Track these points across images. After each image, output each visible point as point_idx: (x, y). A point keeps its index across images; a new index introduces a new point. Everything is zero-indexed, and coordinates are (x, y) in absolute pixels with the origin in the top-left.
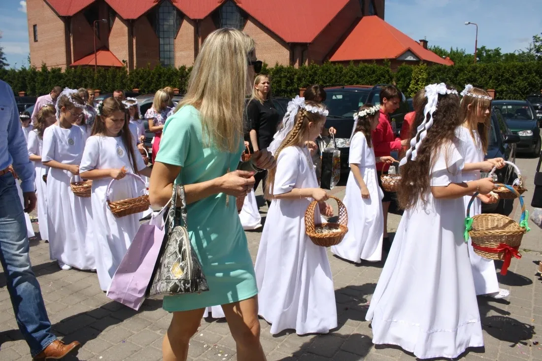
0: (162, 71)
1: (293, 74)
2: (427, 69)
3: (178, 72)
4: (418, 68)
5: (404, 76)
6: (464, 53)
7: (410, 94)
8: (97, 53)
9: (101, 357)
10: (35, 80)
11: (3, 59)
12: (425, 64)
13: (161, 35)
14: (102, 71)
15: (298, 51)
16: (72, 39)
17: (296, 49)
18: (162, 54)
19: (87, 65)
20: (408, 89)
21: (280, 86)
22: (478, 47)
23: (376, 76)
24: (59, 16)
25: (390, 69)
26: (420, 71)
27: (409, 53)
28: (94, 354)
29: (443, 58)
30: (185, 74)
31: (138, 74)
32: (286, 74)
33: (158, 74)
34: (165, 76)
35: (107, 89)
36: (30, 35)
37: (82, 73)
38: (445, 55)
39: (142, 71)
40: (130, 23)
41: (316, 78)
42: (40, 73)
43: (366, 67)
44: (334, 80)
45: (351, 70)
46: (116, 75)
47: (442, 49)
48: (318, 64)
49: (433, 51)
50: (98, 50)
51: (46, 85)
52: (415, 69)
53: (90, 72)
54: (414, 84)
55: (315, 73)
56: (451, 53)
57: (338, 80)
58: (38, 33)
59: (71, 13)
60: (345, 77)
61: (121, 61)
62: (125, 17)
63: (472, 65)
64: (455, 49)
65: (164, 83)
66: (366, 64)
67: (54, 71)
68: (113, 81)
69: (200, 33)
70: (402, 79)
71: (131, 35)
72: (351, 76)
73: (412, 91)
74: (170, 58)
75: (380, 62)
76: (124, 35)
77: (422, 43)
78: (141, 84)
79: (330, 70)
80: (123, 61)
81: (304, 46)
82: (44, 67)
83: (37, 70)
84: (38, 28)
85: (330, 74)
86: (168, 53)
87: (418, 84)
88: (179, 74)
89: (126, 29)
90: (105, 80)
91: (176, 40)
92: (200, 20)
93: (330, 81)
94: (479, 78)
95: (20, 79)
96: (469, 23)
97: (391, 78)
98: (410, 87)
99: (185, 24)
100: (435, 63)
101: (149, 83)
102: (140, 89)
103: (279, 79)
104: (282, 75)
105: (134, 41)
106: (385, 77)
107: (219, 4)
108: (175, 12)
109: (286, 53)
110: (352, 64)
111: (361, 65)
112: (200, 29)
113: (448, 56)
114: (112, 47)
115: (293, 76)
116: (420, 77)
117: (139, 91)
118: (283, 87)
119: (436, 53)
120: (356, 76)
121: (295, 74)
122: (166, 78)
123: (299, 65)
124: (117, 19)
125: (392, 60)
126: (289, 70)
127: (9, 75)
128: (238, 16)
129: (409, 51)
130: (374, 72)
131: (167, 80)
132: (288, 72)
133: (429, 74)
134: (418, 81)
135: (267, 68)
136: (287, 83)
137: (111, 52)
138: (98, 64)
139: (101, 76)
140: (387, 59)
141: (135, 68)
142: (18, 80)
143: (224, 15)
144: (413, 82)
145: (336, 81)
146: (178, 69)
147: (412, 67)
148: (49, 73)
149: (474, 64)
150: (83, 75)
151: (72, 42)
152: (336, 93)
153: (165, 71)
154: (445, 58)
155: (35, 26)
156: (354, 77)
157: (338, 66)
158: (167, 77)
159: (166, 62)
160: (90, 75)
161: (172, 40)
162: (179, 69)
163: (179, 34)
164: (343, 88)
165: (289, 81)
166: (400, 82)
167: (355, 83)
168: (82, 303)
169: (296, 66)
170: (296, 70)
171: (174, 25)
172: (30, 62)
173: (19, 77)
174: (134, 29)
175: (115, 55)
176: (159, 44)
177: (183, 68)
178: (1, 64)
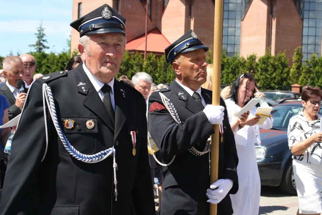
0: (226, 61)
3: (245, 62)
8: (148, 36)
11: (44, 41)
14: (152, 59)
19: (135, 51)
34: (229, 67)
35: (157, 80)
37: (129, 59)
40: (188, 1)
50: (149, 33)
53: (139, 59)
58: (82, 12)
65: (228, 76)
68: (165, 71)
69: (274, 14)
71: (189, 14)
74: (235, 44)
76: (180, 16)
84: (82, 6)
86: (233, 37)
88: (247, 64)
89: (183, 8)
90: (155, 70)
91: (244, 23)
95: (60, 64)
105: (192, 21)
112: (275, 9)
114: (163, 31)
122: (230, 70)
127: (48, 59)
131: (231, 72)
137: (163, 36)
138: (148, 50)
139: (151, 64)
142: (57, 65)
146: (246, 58)
150: (130, 62)
153: (229, 61)
155: (80, 4)
158: (232, 69)
159: (230, 50)
160: (139, 62)
161: (238, 22)
162: (248, 59)
163: (248, 15)
171: (242, 3)
172: (70, 45)
173: (58, 62)
174: (193, 8)
175: (168, 39)
176: (223, 27)
177: (252, 58)
178: (41, 47)
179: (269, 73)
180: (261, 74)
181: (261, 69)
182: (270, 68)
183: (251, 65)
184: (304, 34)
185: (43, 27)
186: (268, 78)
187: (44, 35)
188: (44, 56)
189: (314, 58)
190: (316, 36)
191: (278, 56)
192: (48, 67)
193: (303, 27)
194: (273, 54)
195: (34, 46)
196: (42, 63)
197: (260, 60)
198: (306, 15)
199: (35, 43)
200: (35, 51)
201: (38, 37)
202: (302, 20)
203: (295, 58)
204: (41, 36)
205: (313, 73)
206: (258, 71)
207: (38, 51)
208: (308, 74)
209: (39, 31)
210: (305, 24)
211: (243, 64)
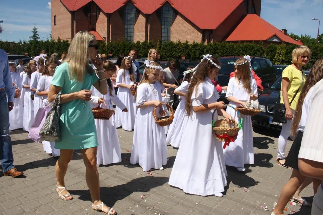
0: (126, 44)
1: (204, 48)
2: (286, 47)
3: (135, 44)
4: (280, 46)
5: (271, 51)
6: (310, 38)
7: (275, 62)
9: (86, 210)
10: (54, 47)
11: (37, 35)
12: (285, 44)
13: (126, 23)
15: (207, 34)
16: (75, 24)
17: (206, 33)
18: (126, 34)
20: (274, 59)
21: (195, 55)
22: (319, 34)
23: (254, 50)
24: (69, 11)
25: (263, 47)
26: (281, 48)
27: (275, 37)
28: (83, 207)
29: (296, 40)
30: (139, 46)
31: (112, 45)
32: (199, 48)
33: (124, 46)
34: (127, 47)
36: (52, 21)
38: (297, 39)
39: (114, 43)
40: (109, 15)
41: (217, 51)
42: (57, 43)
43: (248, 45)
44: (228, 52)
45: (239, 46)
46: (99, 46)
47: (296, 35)
48: (219, 42)
49: (290, 36)
50: (90, 30)
51: (59, 50)
52: (279, 47)
54: (278, 56)
55: (217, 48)
56: (301, 37)
57: (231, 53)
58: (57, 20)
59: (76, 9)
60: (235, 51)
61: (103, 37)
62: (106, 12)
63: (315, 45)
64: (304, 35)
65: (127, 51)
66: (248, 43)
67: (64, 42)
69: (149, 22)
70: (270, 53)
71: (109, 22)
72: (239, 50)
73: (276, 60)
74: (131, 36)
75: (257, 42)
76: (105, 22)
77: (283, 31)
78: (113, 51)
79: (226, 46)
80: (104, 37)
81: (211, 31)
82: (59, 40)
83: (55, 42)
84: (57, 18)
85: (226, 48)
86: (130, 33)
87: (280, 56)
88: (136, 46)
89: (106, 19)
91: (135, 26)
92: (149, 15)
93: (226, 53)
94: (319, 54)
95: (46, 46)
96: (314, 19)
97: (264, 52)
98: (275, 57)
99: (141, 16)
100: (291, 44)
101: (118, 51)
102: (113, 54)
103: (195, 51)
104: (197, 48)
105: (111, 26)
106: (259, 51)
107: (161, 5)
108: (135, 10)
109: (200, 35)
110: (239, 43)
111: (245, 44)
112: (149, 20)
113: (300, 39)
114: (97, 30)
115: (204, 49)
116: (281, 52)
117: (112, 55)
118: (197, 56)
119: (292, 38)
120: (242, 50)
121: (205, 48)
122: (128, 48)
123: (207, 43)
124: (101, 13)
125: (264, 41)
126: (201, 46)
127: (39, 44)
128: (172, 12)
129: (275, 36)
130: (253, 48)
132: (201, 47)
133: (287, 50)
134: (280, 54)
135: (188, 44)
136: (200, 53)
137: (97, 32)
140: (261, 41)
141: (110, 42)
142: (44, 47)
143: (164, 12)
144: (277, 55)
145: (229, 53)
146: (135, 43)
147: (277, 46)
148: (62, 43)
149: (317, 45)
151: (75, 26)
152: (229, 60)
153: (128, 44)
154: (297, 41)
155: (55, 16)
156: (240, 50)
157: (230, 44)
158: (129, 48)
159: (129, 38)
161: (132, 26)
162: (136, 43)
163: (137, 23)
164: (235, 57)
165: (201, 52)
166: (269, 55)
167: (241, 55)
168: (76, 177)
169: (206, 43)
170: (206, 45)
171: (134, 17)
172: (51, 37)
173: (45, 45)
174: (111, 19)
175: (99, 33)
176: (125, 28)
177: (138, 42)
178: (36, 38)
179: (146, 49)
180: (142, 50)
181: (143, 48)
182: (146, 48)
183: (138, 46)
184: (162, 32)
185: (36, 28)
186: (145, 52)
187: (37, 32)
188: (38, 42)
189: (166, 43)
190: (167, 33)
191: (151, 41)
192: (39, 47)
193: (162, 29)
194: (148, 41)
195: (32, 37)
196: (37, 46)
197: (142, 44)
198: (163, 23)
199: (32, 36)
200: (33, 40)
201: (34, 33)
202: (162, 25)
203: (158, 43)
204: (35, 32)
205: (165, 49)
206: (141, 48)
207: (34, 40)
208: (164, 50)
209: (34, 29)
210: (163, 27)
211: (134, 45)
